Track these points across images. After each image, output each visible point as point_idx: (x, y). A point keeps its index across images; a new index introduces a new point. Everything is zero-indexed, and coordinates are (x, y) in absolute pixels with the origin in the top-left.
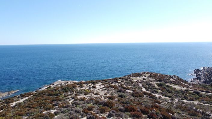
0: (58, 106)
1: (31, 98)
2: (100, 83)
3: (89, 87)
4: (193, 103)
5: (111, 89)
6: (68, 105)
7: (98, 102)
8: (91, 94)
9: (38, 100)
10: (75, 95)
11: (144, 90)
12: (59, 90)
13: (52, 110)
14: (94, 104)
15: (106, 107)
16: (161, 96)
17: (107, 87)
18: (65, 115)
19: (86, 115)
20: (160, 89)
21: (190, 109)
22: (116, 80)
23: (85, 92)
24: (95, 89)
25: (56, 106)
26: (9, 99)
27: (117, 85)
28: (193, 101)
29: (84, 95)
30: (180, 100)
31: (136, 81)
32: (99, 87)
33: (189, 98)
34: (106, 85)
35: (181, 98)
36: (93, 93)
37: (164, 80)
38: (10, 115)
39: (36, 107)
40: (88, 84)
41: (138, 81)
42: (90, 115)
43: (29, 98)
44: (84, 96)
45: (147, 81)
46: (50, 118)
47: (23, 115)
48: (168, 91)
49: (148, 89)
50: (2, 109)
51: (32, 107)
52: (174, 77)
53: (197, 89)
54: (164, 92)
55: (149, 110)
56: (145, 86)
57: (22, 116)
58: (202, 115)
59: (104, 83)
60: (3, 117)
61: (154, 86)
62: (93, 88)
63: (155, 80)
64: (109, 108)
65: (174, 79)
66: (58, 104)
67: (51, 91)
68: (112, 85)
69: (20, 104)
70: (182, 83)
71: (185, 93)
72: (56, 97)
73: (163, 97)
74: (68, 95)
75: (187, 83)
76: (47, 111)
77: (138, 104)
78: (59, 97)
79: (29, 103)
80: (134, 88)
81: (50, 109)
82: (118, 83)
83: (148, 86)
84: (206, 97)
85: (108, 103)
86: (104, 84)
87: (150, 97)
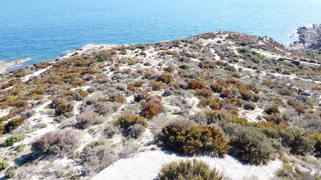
0: (91, 81)
1: (51, 69)
2: (152, 48)
3: (136, 54)
4: (288, 78)
5: (168, 57)
6: (107, 79)
7: (150, 75)
8: (138, 64)
9: (61, 73)
10: (115, 65)
11: (217, 58)
12: (90, 59)
13: (84, 87)
14: (143, 78)
15: (161, 82)
16: (242, 67)
17: (163, 54)
18: (102, 93)
19: (133, 93)
20: (241, 58)
21: (283, 86)
22: (176, 45)
23: (129, 61)
24: (144, 57)
25: (89, 80)
26: (18, 71)
27: (178, 51)
28: (289, 74)
29: (129, 65)
30: (269, 73)
31: (207, 46)
32: (151, 54)
33: (283, 70)
34: (161, 51)
35: (270, 71)
36: (142, 63)
37: (249, 44)
38: (25, 94)
39: (60, 82)
40: (134, 50)
41: (209, 45)
42: (139, 93)
43: (47, 70)
44: (129, 67)
45: (223, 45)
46: (82, 96)
47: (43, 93)
48: (253, 60)
49: (224, 56)
50: (11, 85)
51: (53, 82)
52: (264, 39)
53: (297, 57)
54: (247, 61)
55: (223, 87)
56: (220, 53)
57: (41, 94)
58: (299, 93)
59: (158, 48)
60: (15, 95)
61: (233, 53)
62: (142, 55)
63: (236, 43)
64: (166, 84)
65: (265, 43)
66: (91, 78)
67: (79, 59)
68: (169, 51)
69: (35, 78)
70: (276, 48)
71: (278, 64)
72: (87, 69)
73: (245, 69)
74: (104, 66)
75: (284, 49)
76: (76, 87)
77: (207, 78)
78: (92, 69)
79: (48, 76)
80: (203, 56)
81: (79, 85)
82: (180, 48)
83: (225, 53)
84: (308, 70)
85: (163, 77)
86: (157, 50)
87: (225, 69)
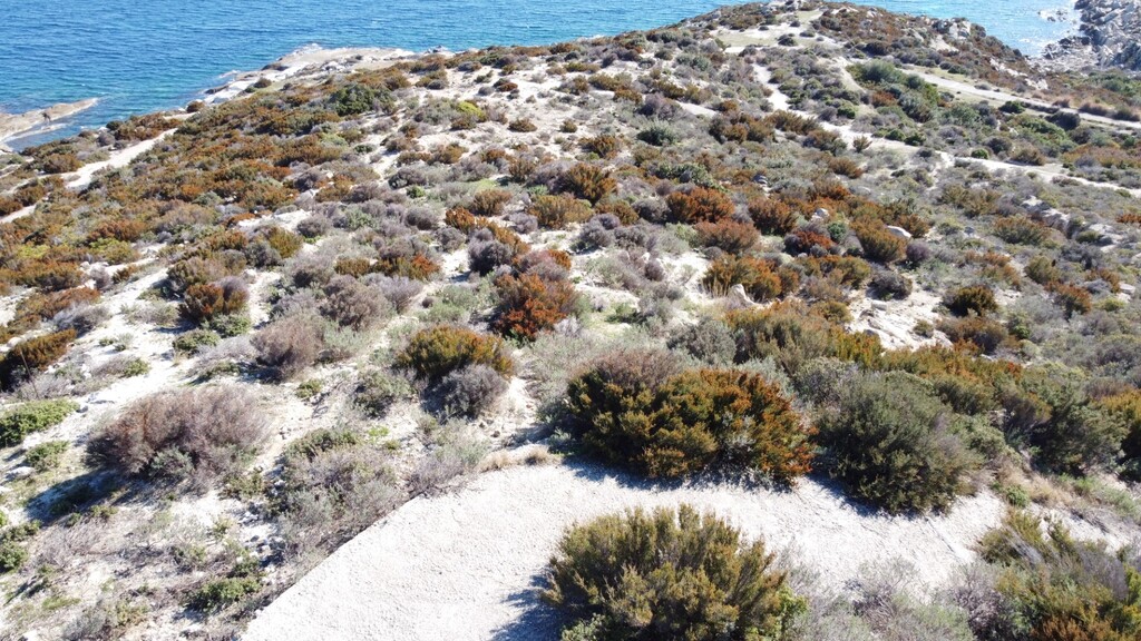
0: (315, 192)
1: (169, 144)
2: (540, 63)
3: (479, 86)
4: (1032, 176)
5: (599, 97)
6: (370, 184)
7: (528, 172)
8: (489, 124)
9: (205, 159)
10: (404, 130)
11: (779, 102)
12: (312, 105)
13: (287, 214)
14: (504, 182)
15: (570, 196)
16: (868, 136)
17: (579, 88)
18: (354, 240)
19: (465, 237)
20: (865, 100)
21: (1012, 207)
22: (628, 50)
23: (455, 113)
24: (510, 97)
25: (307, 188)
26: (52, 149)
27: (634, 77)
28: (1037, 163)
29: (454, 129)
30: (966, 160)
31: (742, 54)
32: (534, 84)
33: (1016, 148)
34: (571, 76)
35: (971, 150)
36: (501, 120)
37: (895, 47)
38: (74, 237)
39: (203, 194)
40: (472, 70)
41: (749, 51)
42: (486, 239)
43: (156, 146)
44: (452, 138)
45: (800, 52)
46: (277, 253)
47: (139, 238)
48: (907, 109)
49: (802, 96)
50: (26, 204)
51: (177, 192)
52: (954, 30)
53: (1068, 97)
54: (886, 113)
55: (797, 214)
56: (789, 83)
57: (133, 241)
58: (1069, 236)
59: (560, 65)
60: (37, 243)
61: (837, 84)
62: (502, 90)
63: (848, 46)
64: (587, 202)
65: (955, 44)
66: (313, 178)
67: (270, 107)
68: (603, 77)
69: (114, 175)
70: (993, 62)
71: (999, 122)
72: (300, 144)
73: (877, 144)
74: (363, 131)
75: (1023, 67)
76: (258, 216)
77: (738, 180)
78: (318, 143)
79: (160, 171)
80: (726, 95)
81: (271, 205)
82: (642, 62)
83: (808, 81)
84: (1109, 145)
85: (578, 178)
86: (558, 72)
87: (805, 144)
